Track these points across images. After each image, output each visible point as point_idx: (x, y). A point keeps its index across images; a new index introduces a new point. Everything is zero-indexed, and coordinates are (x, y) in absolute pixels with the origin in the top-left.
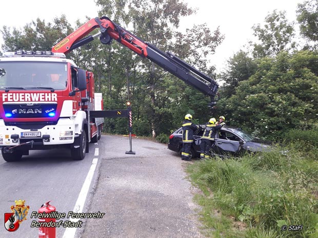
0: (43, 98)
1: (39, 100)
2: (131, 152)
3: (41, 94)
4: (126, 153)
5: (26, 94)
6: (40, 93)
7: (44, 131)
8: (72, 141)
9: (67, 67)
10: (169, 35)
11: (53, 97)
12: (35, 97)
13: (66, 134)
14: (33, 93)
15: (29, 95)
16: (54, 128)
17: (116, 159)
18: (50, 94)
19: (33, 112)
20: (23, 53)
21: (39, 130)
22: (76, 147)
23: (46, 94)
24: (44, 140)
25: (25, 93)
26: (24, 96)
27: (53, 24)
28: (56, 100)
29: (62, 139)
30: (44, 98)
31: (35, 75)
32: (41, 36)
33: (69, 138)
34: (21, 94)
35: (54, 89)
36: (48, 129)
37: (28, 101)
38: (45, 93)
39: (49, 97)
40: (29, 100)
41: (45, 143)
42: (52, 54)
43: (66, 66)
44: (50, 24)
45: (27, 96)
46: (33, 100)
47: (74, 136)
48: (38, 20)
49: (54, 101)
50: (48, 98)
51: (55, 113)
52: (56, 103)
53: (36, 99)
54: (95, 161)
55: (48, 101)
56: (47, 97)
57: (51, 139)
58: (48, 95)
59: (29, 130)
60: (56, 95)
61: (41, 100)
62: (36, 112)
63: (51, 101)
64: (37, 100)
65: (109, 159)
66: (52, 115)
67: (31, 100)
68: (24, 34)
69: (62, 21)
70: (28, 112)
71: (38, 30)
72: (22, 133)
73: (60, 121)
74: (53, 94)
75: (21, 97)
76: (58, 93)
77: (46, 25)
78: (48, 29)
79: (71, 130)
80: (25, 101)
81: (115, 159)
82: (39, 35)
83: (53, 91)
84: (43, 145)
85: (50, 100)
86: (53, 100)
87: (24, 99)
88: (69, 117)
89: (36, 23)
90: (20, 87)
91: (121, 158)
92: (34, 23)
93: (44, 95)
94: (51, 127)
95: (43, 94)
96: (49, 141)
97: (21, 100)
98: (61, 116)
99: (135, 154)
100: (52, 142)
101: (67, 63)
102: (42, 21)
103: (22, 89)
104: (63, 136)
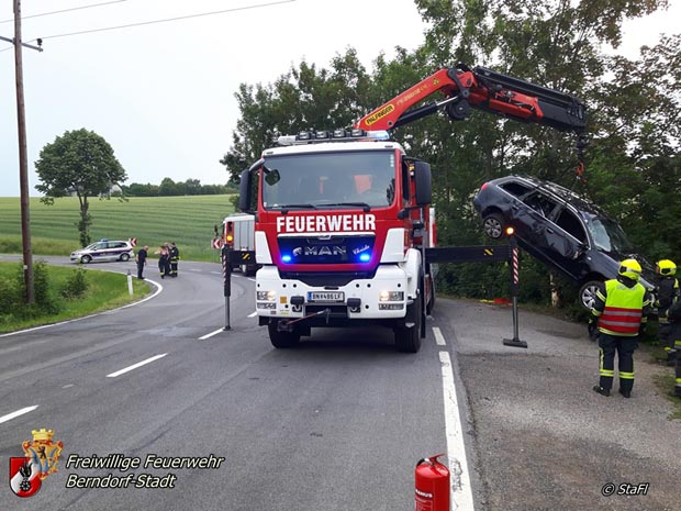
0: (348, 225)
1: (341, 230)
2: (516, 342)
3: (346, 217)
4: (505, 344)
5: (318, 218)
6: (343, 214)
7: (350, 290)
8: (402, 313)
9: (395, 160)
10: (596, 67)
11: (367, 223)
12: (334, 223)
13: (392, 297)
14: (331, 215)
15: (323, 218)
16: (369, 286)
17: (487, 355)
18: (361, 217)
19: (330, 253)
20: (310, 137)
21: (341, 289)
22: (409, 325)
23: (355, 217)
24: (349, 309)
25: (316, 215)
26: (315, 220)
27: (332, 71)
28: (373, 228)
29: (383, 307)
30: (351, 225)
31: (325, 178)
32: (307, 98)
33: (397, 305)
34: (309, 218)
35: (370, 205)
36: (358, 286)
37: (321, 231)
38: (352, 214)
39: (361, 222)
40: (324, 229)
41: (352, 315)
42: (364, 134)
43: (392, 157)
44: (324, 72)
45: (321, 221)
46: (331, 228)
47: (405, 302)
48: (303, 66)
49: (370, 230)
50: (358, 225)
51: (370, 254)
52: (372, 233)
53: (336, 226)
54: (445, 357)
55: (358, 230)
56: (356, 223)
57: (363, 307)
58: (358, 219)
59: (322, 289)
60: (373, 217)
61: (345, 228)
62: (335, 253)
63: (364, 230)
64: (338, 228)
65: (471, 355)
66: (365, 258)
67: (328, 230)
68: (276, 96)
69: (348, 64)
70: (321, 253)
71: (301, 86)
72: (310, 293)
73: (381, 271)
74: (367, 216)
75: (309, 224)
76: (377, 214)
77: (317, 73)
78: (321, 82)
79: (400, 289)
80: (316, 231)
81: (483, 355)
82: (303, 96)
83: (367, 210)
84: (347, 318)
85: (361, 228)
86: (367, 228)
87: (314, 226)
88: (396, 264)
89: (299, 71)
90: (307, 203)
91: (497, 354)
92: (295, 73)
93: (352, 219)
94: (363, 282)
95: (350, 217)
96: (359, 311)
97: (309, 229)
98: (382, 261)
99: (526, 347)
100: (365, 314)
101: (393, 151)
102: (309, 67)
103: (310, 207)
104: (385, 301)
